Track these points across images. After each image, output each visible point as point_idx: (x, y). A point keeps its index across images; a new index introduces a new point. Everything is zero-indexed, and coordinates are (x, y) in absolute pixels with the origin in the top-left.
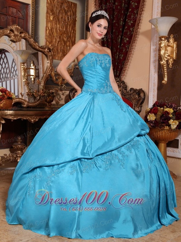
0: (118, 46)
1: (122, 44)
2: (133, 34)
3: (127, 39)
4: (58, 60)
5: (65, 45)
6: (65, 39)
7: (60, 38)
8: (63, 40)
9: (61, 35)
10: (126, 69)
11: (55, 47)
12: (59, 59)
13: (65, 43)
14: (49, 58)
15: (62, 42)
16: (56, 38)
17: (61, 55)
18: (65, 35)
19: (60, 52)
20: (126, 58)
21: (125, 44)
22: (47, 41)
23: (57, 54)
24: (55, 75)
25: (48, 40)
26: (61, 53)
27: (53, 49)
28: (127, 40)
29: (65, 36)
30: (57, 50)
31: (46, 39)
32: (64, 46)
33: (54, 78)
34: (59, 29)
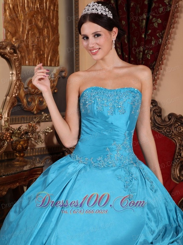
0: (141, 35)
1: (150, 31)
2: (170, 11)
3: (160, 21)
4: (29, 65)
5: (40, 35)
6: (40, 24)
7: (30, 22)
8: (37, 26)
9: (33, 16)
10: (158, 78)
11: (24, 41)
12: (31, 64)
13: (41, 31)
14: (13, 66)
15: (35, 30)
16: (23, 25)
17: (34, 55)
18: (40, 16)
19: (33, 50)
20: (157, 57)
21: (154, 30)
22: (7, 31)
23: (27, 55)
24: (26, 95)
25: (10, 29)
26: (34, 52)
27: (19, 46)
28: (158, 24)
29: (39, 18)
30: (27, 47)
31: (5, 27)
32: (40, 37)
33: (25, 101)
34: (28, 6)
